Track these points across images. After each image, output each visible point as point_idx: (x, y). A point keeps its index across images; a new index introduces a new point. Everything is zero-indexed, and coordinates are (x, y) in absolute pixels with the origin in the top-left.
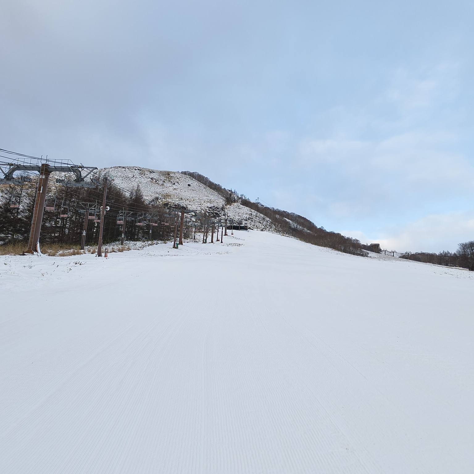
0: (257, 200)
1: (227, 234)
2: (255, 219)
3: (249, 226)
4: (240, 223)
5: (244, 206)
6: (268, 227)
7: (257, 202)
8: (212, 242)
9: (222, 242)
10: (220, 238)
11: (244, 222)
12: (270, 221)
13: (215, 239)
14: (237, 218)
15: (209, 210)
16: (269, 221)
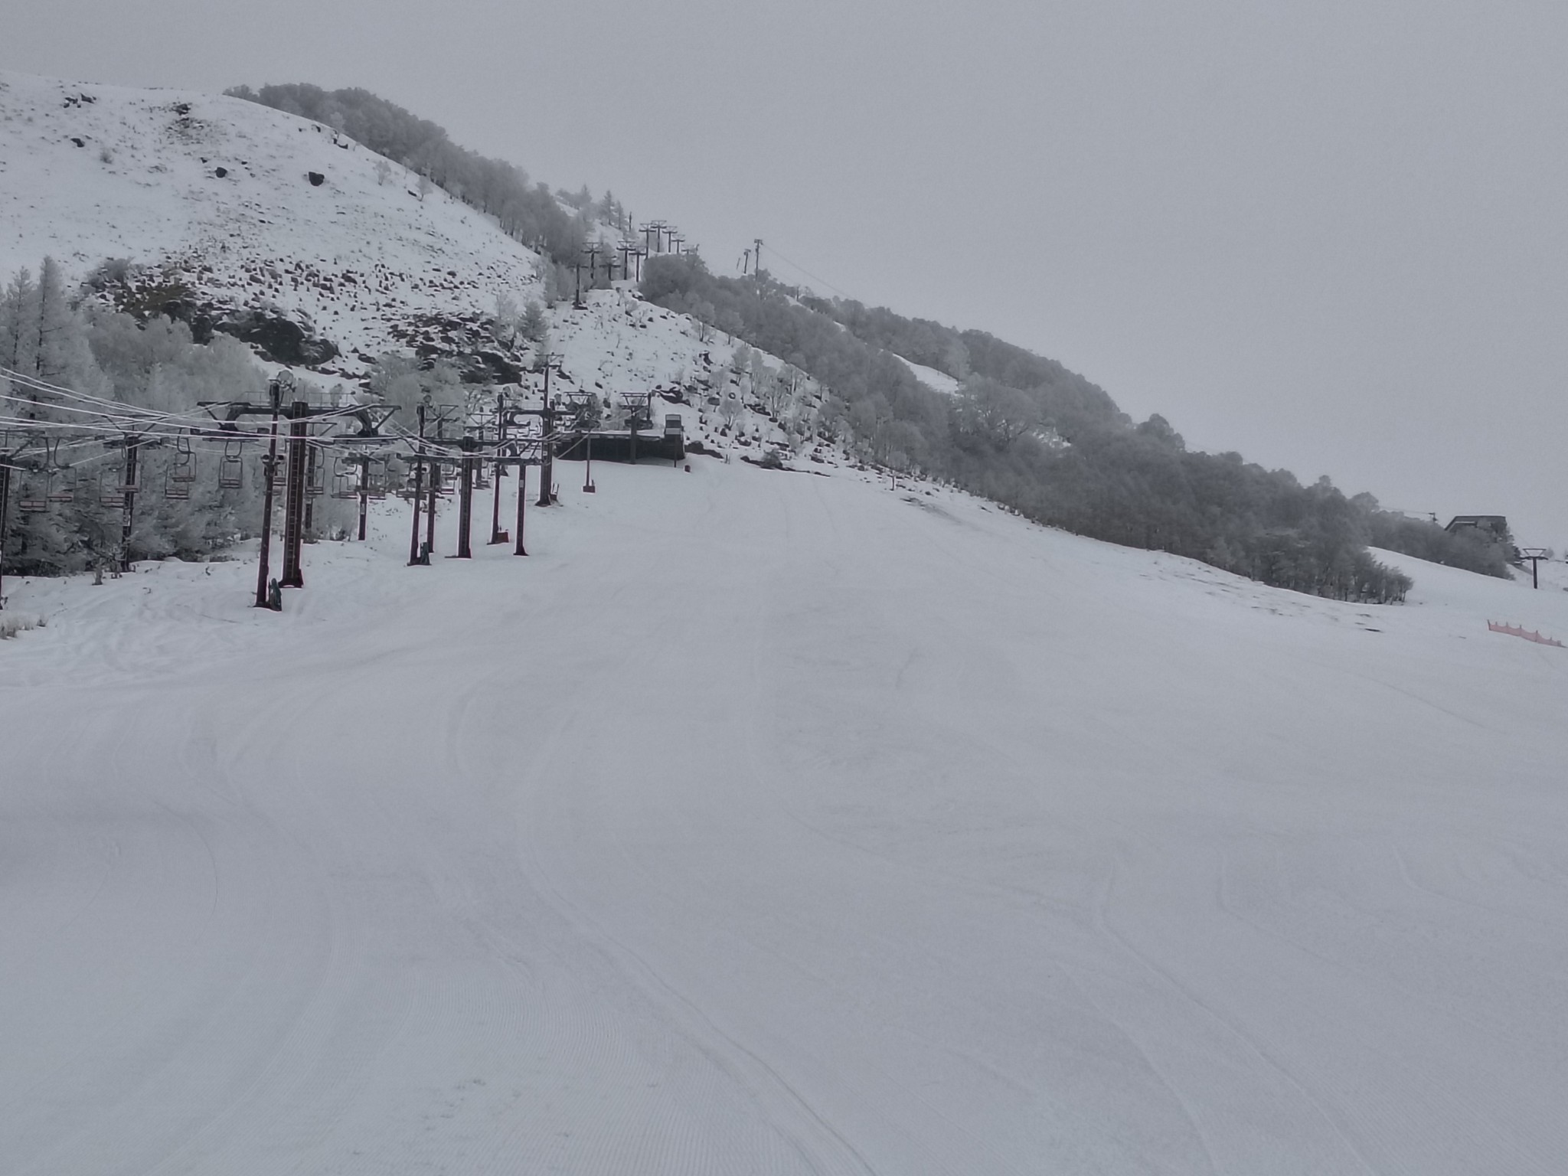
0: (752, 256)
1: (553, 492)
2: (733, 388)
3: (691, 432)
4: (639, 418)
5: (664, 311)
6: (810, 439)
7: (751, 271)
8: (465, 552)
9: (521, 551)
10: (509, 525)
11: (662, 410)
12: (825, 396)
13: (481, 530)
14: (619, 388)
15: (448, 340)
16: (819, 398)
